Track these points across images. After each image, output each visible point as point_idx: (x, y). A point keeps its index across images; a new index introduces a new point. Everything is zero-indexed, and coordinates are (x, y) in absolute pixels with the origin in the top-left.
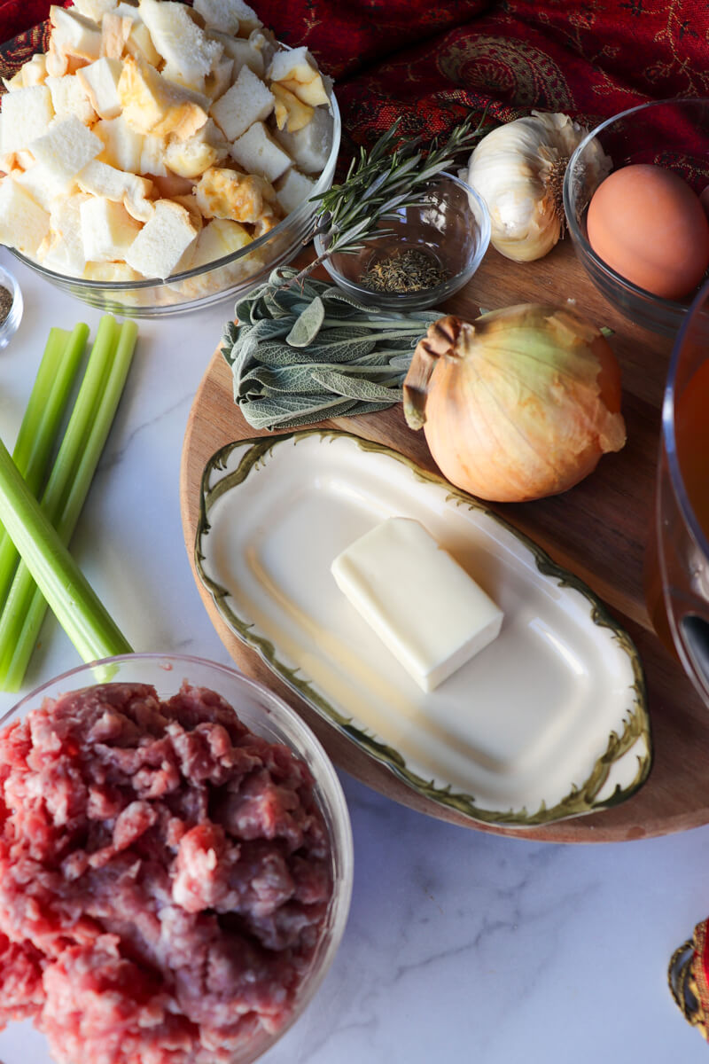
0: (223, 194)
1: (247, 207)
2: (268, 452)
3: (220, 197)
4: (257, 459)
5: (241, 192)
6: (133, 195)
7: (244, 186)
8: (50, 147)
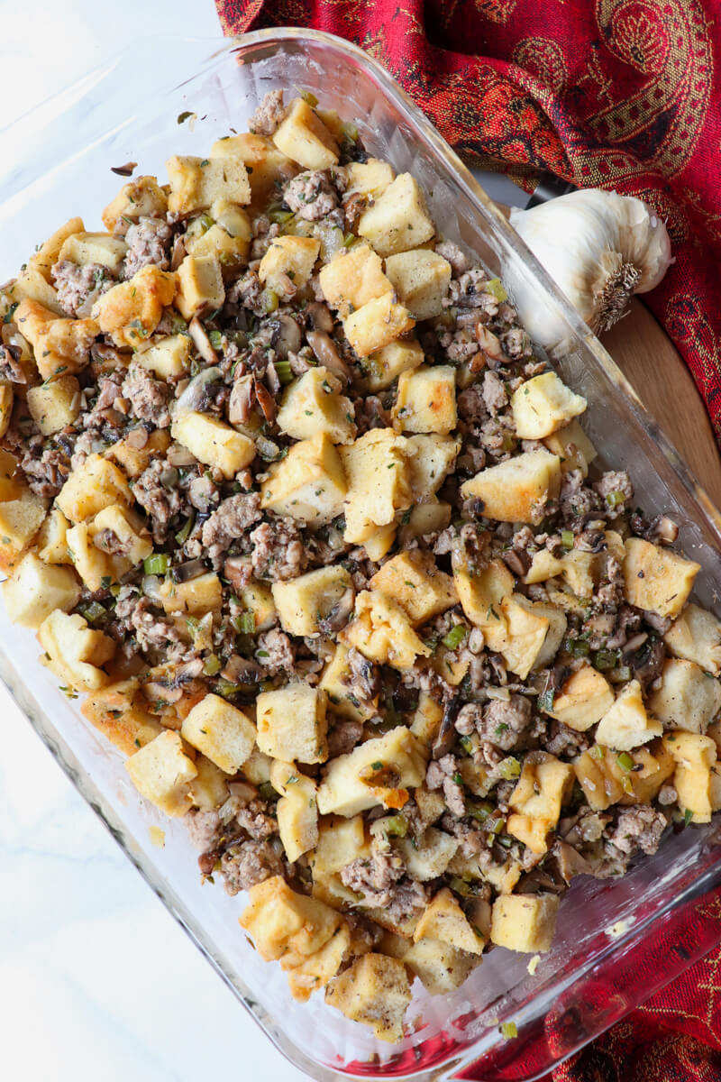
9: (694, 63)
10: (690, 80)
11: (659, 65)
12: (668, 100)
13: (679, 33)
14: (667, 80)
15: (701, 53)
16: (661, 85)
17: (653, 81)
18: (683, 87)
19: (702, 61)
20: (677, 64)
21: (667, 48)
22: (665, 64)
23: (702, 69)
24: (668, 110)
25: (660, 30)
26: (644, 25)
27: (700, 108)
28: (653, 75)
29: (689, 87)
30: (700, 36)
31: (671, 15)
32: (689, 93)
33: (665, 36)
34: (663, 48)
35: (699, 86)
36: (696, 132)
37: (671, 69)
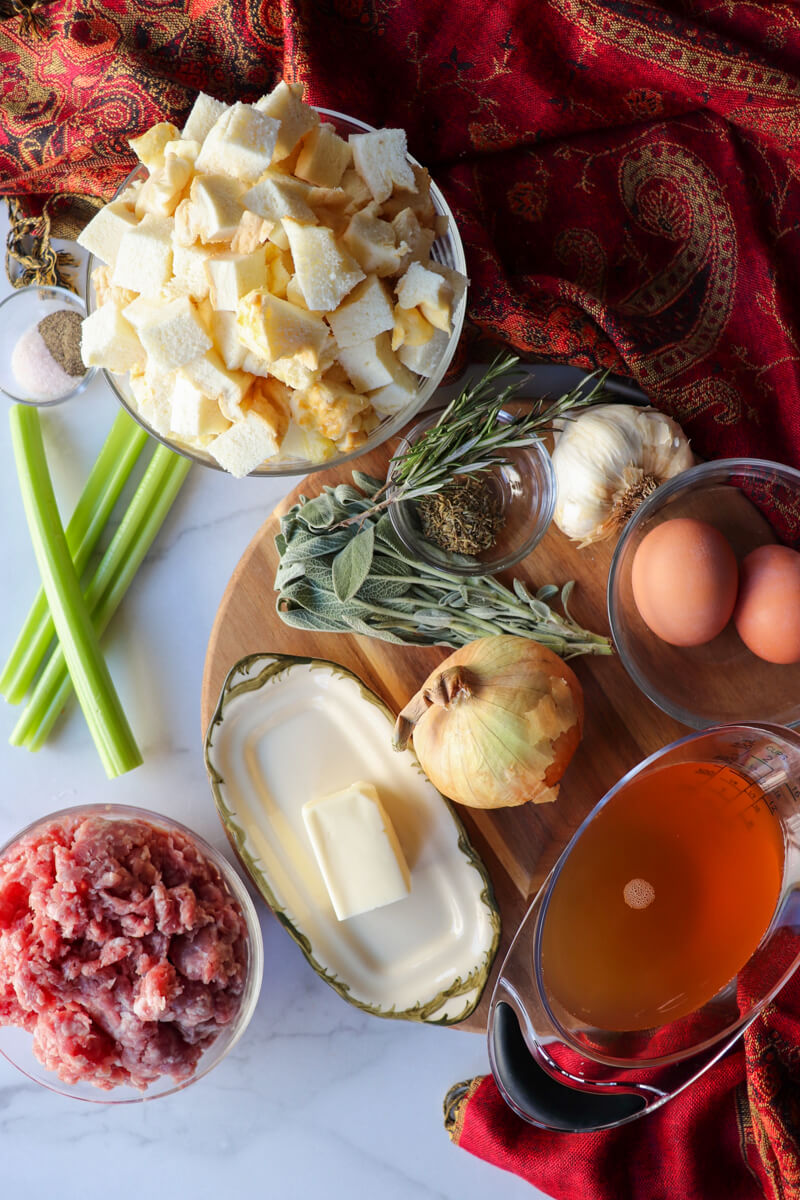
0: (316, 411)
1: (335, 427)
2: (286, 670)
3: (312, 412)
4: (276, 673)
5: (333, 416)
6: (228, 398)
7: (337, 411)
8: (160, 339)
9: (717, 227)
10: (717, 240)
11: (686, 230)
12: (701, 261)
13: (699, 200)
14: (696, 243)
15: (722, 217)
16: (692, 248)
17: (684, 246)
18: (712, 248)
19: (724, 224)
20: (702, 228)
21: (690, 215)
22: (691, 229)
23: (725, 231)
24: (702, 270)
25: (681, 201)
26: (665, 196)
27: (730, 264)
28: (681, 241)
29: (717, 247)
30: (718, 201)
31: (688, 184)
32: (718, 253)
33: (685, 203)
34: (686, 216)
35: (727, 246)
36: (731, 286)
37: (698, 233)
